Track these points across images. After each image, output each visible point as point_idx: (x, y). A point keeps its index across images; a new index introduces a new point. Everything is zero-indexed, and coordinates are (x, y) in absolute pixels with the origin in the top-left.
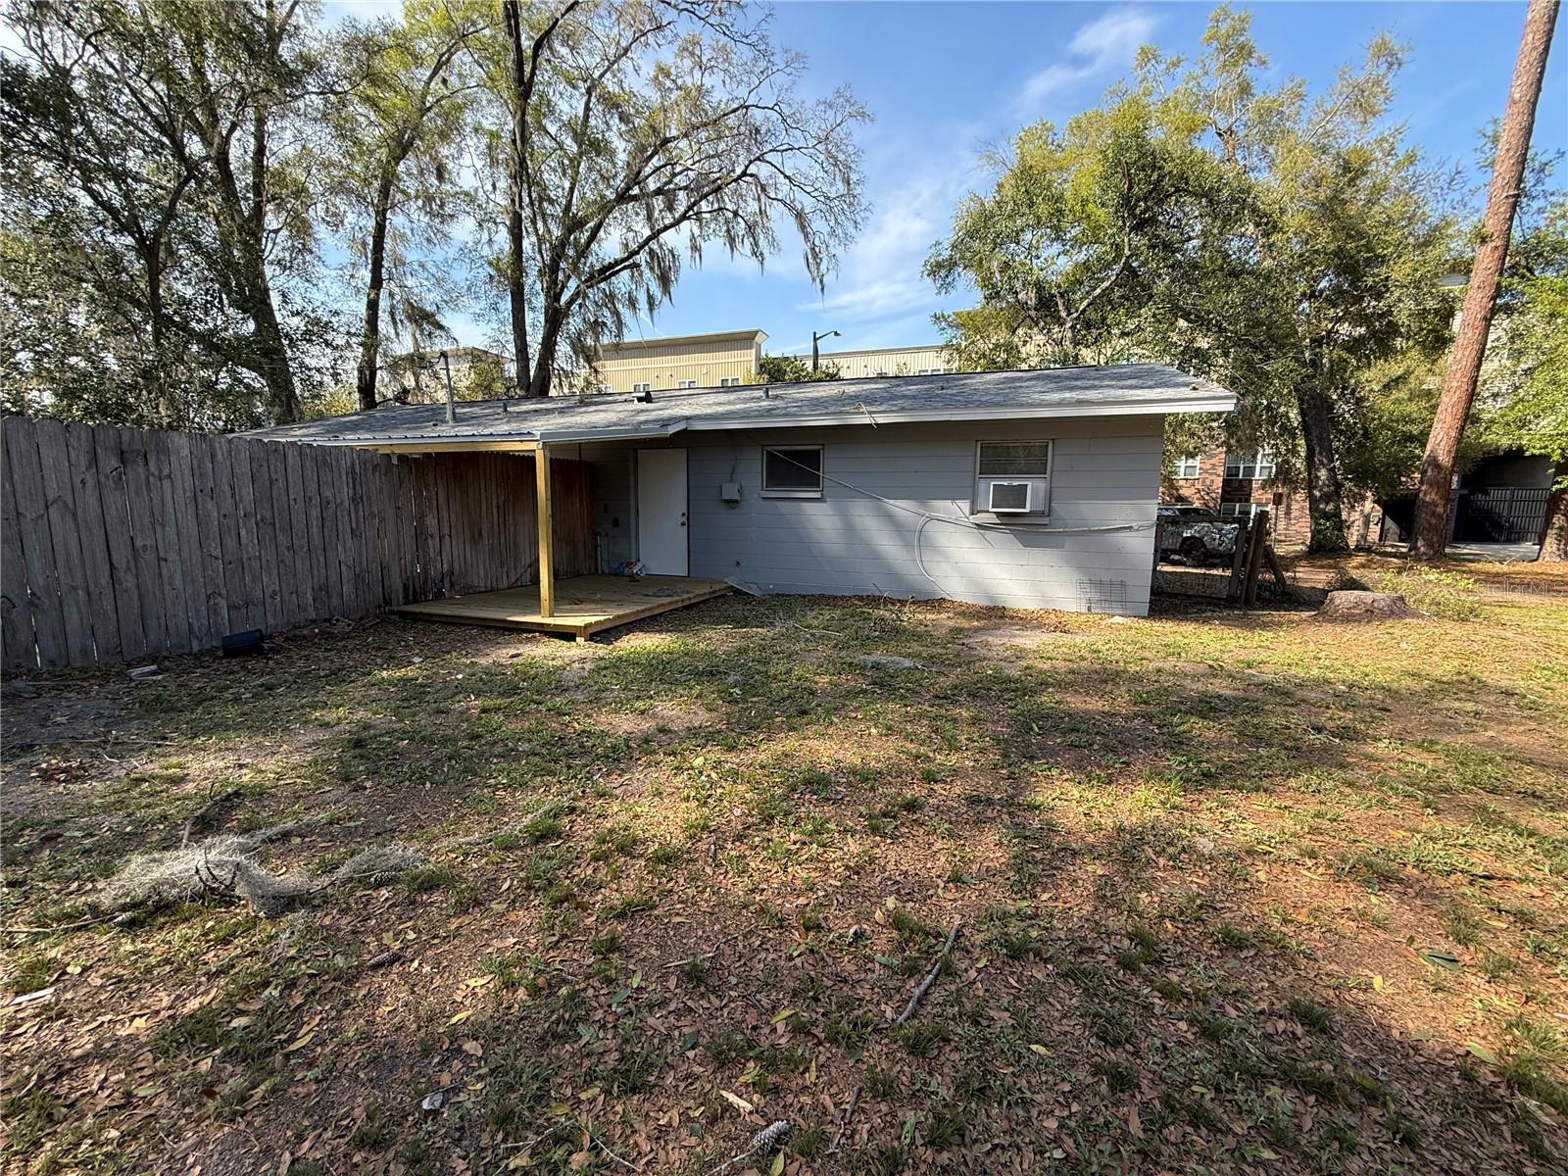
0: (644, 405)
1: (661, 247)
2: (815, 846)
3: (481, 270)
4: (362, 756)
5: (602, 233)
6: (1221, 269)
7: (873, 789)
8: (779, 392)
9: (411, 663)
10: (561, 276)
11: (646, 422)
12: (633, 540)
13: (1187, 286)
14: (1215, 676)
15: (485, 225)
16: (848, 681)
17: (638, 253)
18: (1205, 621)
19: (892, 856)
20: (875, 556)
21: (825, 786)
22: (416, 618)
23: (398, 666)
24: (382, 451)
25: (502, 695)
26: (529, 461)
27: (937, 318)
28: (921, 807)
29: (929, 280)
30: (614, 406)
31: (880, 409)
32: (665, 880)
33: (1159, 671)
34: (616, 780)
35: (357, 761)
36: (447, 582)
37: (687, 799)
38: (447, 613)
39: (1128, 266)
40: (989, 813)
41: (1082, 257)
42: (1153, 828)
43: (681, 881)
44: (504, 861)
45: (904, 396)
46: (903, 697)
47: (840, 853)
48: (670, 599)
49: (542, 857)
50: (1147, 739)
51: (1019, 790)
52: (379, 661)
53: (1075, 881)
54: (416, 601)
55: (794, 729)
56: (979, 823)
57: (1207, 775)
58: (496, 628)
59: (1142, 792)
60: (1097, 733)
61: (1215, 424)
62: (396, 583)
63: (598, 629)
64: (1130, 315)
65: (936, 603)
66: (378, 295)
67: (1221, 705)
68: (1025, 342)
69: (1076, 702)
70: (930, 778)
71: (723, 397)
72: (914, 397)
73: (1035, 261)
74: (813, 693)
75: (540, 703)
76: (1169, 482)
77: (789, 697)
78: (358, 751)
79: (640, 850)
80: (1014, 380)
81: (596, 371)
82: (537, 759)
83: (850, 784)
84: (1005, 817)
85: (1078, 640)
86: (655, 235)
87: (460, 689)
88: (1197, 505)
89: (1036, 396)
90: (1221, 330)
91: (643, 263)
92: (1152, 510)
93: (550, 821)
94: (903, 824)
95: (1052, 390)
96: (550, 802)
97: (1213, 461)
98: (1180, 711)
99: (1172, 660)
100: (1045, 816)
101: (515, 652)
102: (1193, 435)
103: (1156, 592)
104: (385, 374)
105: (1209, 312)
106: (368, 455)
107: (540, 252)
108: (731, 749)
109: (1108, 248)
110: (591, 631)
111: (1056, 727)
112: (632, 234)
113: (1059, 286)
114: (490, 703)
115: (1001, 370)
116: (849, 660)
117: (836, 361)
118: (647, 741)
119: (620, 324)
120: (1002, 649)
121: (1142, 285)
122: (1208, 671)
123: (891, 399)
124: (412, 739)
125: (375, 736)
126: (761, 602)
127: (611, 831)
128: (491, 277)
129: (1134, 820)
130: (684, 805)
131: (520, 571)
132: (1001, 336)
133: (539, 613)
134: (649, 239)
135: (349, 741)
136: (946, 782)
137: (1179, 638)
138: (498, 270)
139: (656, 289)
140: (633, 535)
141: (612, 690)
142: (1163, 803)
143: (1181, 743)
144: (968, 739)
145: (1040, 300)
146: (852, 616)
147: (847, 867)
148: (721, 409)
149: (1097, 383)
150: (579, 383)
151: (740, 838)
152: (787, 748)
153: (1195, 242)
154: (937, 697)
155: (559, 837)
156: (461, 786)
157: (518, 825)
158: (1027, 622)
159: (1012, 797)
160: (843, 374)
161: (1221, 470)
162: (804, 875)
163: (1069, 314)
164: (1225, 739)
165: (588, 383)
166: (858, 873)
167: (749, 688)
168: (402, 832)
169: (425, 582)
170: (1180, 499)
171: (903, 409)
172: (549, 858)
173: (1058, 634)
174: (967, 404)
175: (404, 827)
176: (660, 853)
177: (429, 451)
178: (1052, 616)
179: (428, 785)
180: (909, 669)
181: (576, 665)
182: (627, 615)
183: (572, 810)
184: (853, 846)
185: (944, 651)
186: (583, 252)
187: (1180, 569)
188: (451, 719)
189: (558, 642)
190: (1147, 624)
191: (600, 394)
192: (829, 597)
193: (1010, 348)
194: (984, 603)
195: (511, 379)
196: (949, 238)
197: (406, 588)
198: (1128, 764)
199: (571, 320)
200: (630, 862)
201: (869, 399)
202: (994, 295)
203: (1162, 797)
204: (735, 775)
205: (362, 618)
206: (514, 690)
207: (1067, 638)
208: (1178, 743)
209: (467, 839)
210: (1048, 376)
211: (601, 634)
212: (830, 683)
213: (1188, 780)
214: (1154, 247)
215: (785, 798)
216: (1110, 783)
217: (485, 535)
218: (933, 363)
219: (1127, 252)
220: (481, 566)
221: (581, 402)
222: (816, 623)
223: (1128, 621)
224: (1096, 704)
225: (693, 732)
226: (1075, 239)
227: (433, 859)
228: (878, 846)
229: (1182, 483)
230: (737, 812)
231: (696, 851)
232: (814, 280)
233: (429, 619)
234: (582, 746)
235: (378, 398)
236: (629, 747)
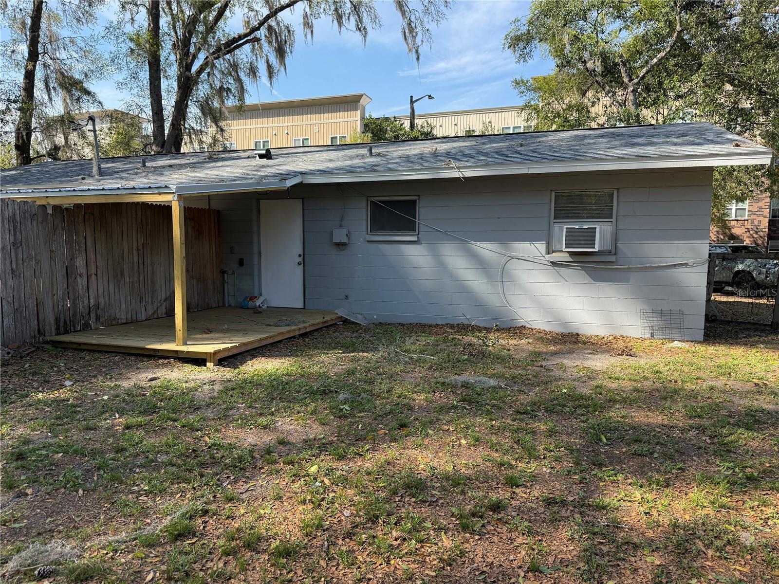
0: (264, 161)
1: (278, 24)
2: (414, 542)
3: (123, 45)
4: (23, 467)
5: (227, 13)
6: (759, 42)
7: (463, 492)
8: (380, 150)
9: (62, 386)
10: (192, 49)
11: (267, 176)
12: (256, 278)
13: (730, 56)
14: (760, 393)
15: (128, 7)
16: (441, 398)
17: (258, 29)
18: (753, 345)
19: (480, 550)
20: (464, 290)
21: (422, 490)
22: (65, 347)
23: (51, 389)
24: (39, 203)
25: (142, 413)
26: (166, 209)
27: (517, 83)
28: (504, 508)
29: (509, 52)
30: (239, 162)
31: (469, 164)
32: (285, 572)
33: (712, 389)
34: (242, 487)
35: (19, 471)
36: (93, 315)
37: (304, 502)
38: (94, 342)
39: (680, 38)
40: (563, 513)
41: (641, 31)
42: (703, 524)
43: (300, 572)
44: (147, 556)
45: (489, 153)
46: (488, 413)
47: (435, 548)
48: (288, 328)
49: (180, 553)
50: (700, 448)
51: (590, 493)
52: (35, 384)
53: (636, 570)
54: (66, 332)
55: (395, 440)
56: (555, 521)
57: (750, 479)
58: (136, 355)
59: (695, 494)
60: (657, 443)
61: (759, 173)
62: (49, 316)
63: (226, 354)
64: (683, 80)
65: (518, 331)
66: (34, 66)
67: (764, 418)
68: (594, 104)
69: (640, 417)
70: (512, 483)
71: (334, 155)
72: (496, 154)
73: (600, 35)
74: (411, 409)
75: (175, 421)
76: (723, 223)
77: (391, 412)
78: (19, 463)
79: (263, 546)
80: (583, 137)
81: (222, 130)
82: (174, 469)
83: (443, 489)
84: (577, 516)
85: (642, 362)
86: (273, 14)
87: (106, 409)
88: (747, 242)
89: (602, 152)
90: (761, 92)
91: (263, 37)
92: (703, 249)
93: (187, 522)
94: (489, 523)
95: (616, 147)
96: (186, 505)
97: (760, 204)
98: (729, 423)
99: (723, 380)
100: (611, 515)
101: (153, 376)
102: (739, 182)
103: (710, 319)
104: (38, 134)
105: (750, 79)
106: (27, 207)
107: (174, 28)
108: (341, 458)
109: (662, 24)
110: (220, 356)
111: (622, 439)
112: (253, 13)
113: (621, 56)
114: (132, 420)
115: (572, 128)
116: (441, 380)
117: (430, 121)
118: (268, 452)
119: (242, 90)
120: (575, 370)
121: (693, 55)
122: (755, 389)
123: (477, 155)
124: (66, 452)
125: (34, 450)
126: (367, 330)
127: (239, 530)
128: (132, 51)
129: (687, 517)
130: (301, 508)
131: (156, 305)
132: (572, 98)
133: (174, 341)
134: (268, 18)
135: (12, 454)
136: (526, 487)
137: (730, 359)
138: (138, 45)
139: (273, 60)
140: (256, 273)
141: (238, 408)
142: (713, 503)
143: (729, 451)
144: (546, 449)
145: (606, 68)
146: (445, 341)
147: (441, 560)
148: (331, 165)
149: (654, 140)
150: (207, 139)
151: (349, 535)
152: (388, 457)
153: (737, 19)
154: (518, 412)
155: (194, 535)
156: (109, 492)
157: (159, 525)
158: (596, 346)
159: (583, 499)
160: (438, 132)
161: (766, 212)
162: (405, 567)
163: (631, 80)
164: (767, 447)
165: (215, 140)
166: (450, 565)
167: (356, 404)
168: (60, 532)
169: (75, 315)
170: (733, 237)
171: (487, 164)
172: (186, 554)
173: (625, 357)
174: (542, 159)
175: (61, 528)
176: (281, 549)
177: (79, 202)
178: (620, 342)
179: (81, 492)
180: (493, 387)
181: (206, 387)
182: (251, 343)
183: (205, 512)
184: (446, 542)
185: (524, 372)
186: (212, 28)
187: (732, 299)
188: (99, 434)
189: (189, 368)
190: (701, 348)
191: (226, 150)
192: (425, 326)
193: (582, 109)
194: (558, 330)
195: (148, 136)
196: (526, 14)
197: (57, 320)
198: (682, 470)
199: (200, 87)
200: (255, 556)
201: (456, 156)
202: (565, 63)
203: (712, 497)
204: (344, 481)
205: (19, 347)
206: (152, 410)
207: (632, 361)
208: (726, 451)
209: (116, 538)
210: (613, 134)
211: (226, 360)
212: (426, 400)
213: (734, 483)
214: (702, 24)
215: (388, 500)
216: (667, 486)
217: (126, 274)
218: (514, 122)
219: (678, 28)
220: (123, 300)
221: (210, 157)
222: (413, 348)
223: (686, 346)
224: (656, 418)
225: (308, 444)
226: (634, 17)
227: (86, 555)
228: (468, 542)
229: (733, 223)
230: (347, 513)
231: (311, 546)
232: (410, 50)
233: (79, 347)
234: (212, 457)
235: (32, 154)
236: (253, 457)
